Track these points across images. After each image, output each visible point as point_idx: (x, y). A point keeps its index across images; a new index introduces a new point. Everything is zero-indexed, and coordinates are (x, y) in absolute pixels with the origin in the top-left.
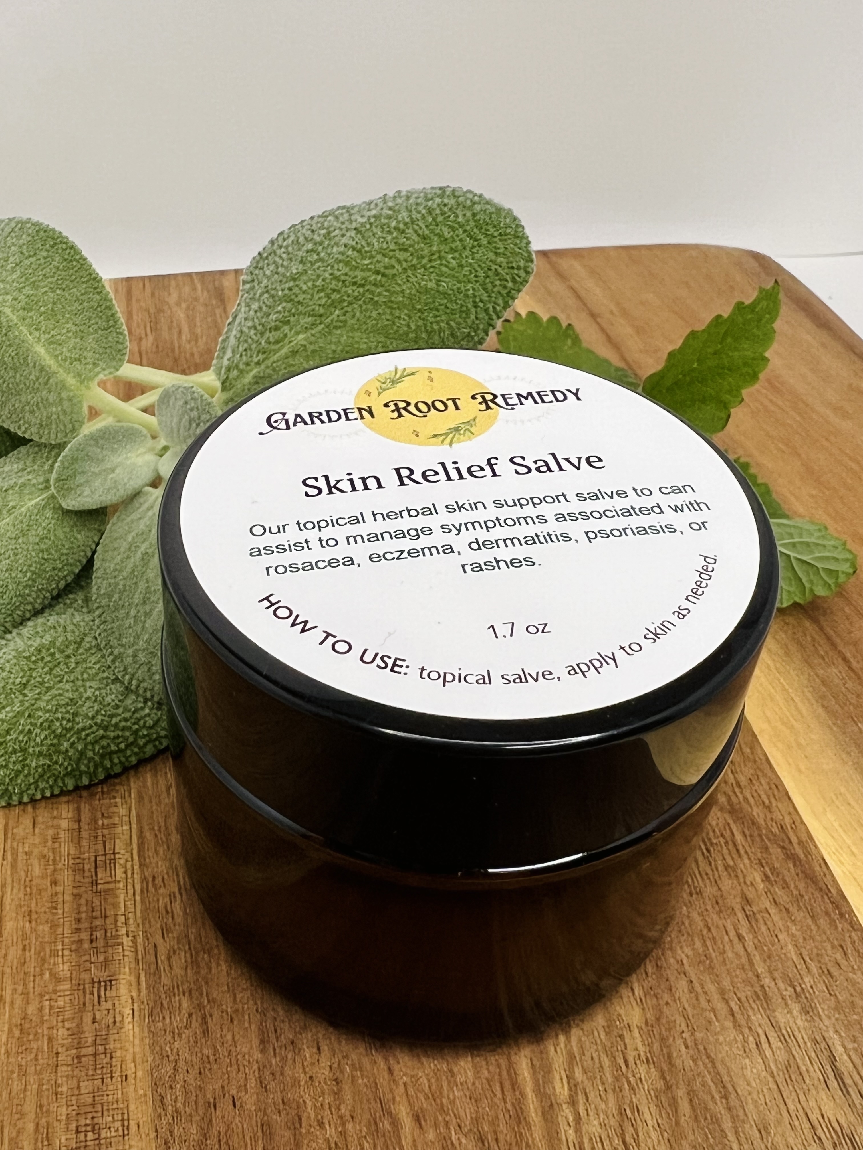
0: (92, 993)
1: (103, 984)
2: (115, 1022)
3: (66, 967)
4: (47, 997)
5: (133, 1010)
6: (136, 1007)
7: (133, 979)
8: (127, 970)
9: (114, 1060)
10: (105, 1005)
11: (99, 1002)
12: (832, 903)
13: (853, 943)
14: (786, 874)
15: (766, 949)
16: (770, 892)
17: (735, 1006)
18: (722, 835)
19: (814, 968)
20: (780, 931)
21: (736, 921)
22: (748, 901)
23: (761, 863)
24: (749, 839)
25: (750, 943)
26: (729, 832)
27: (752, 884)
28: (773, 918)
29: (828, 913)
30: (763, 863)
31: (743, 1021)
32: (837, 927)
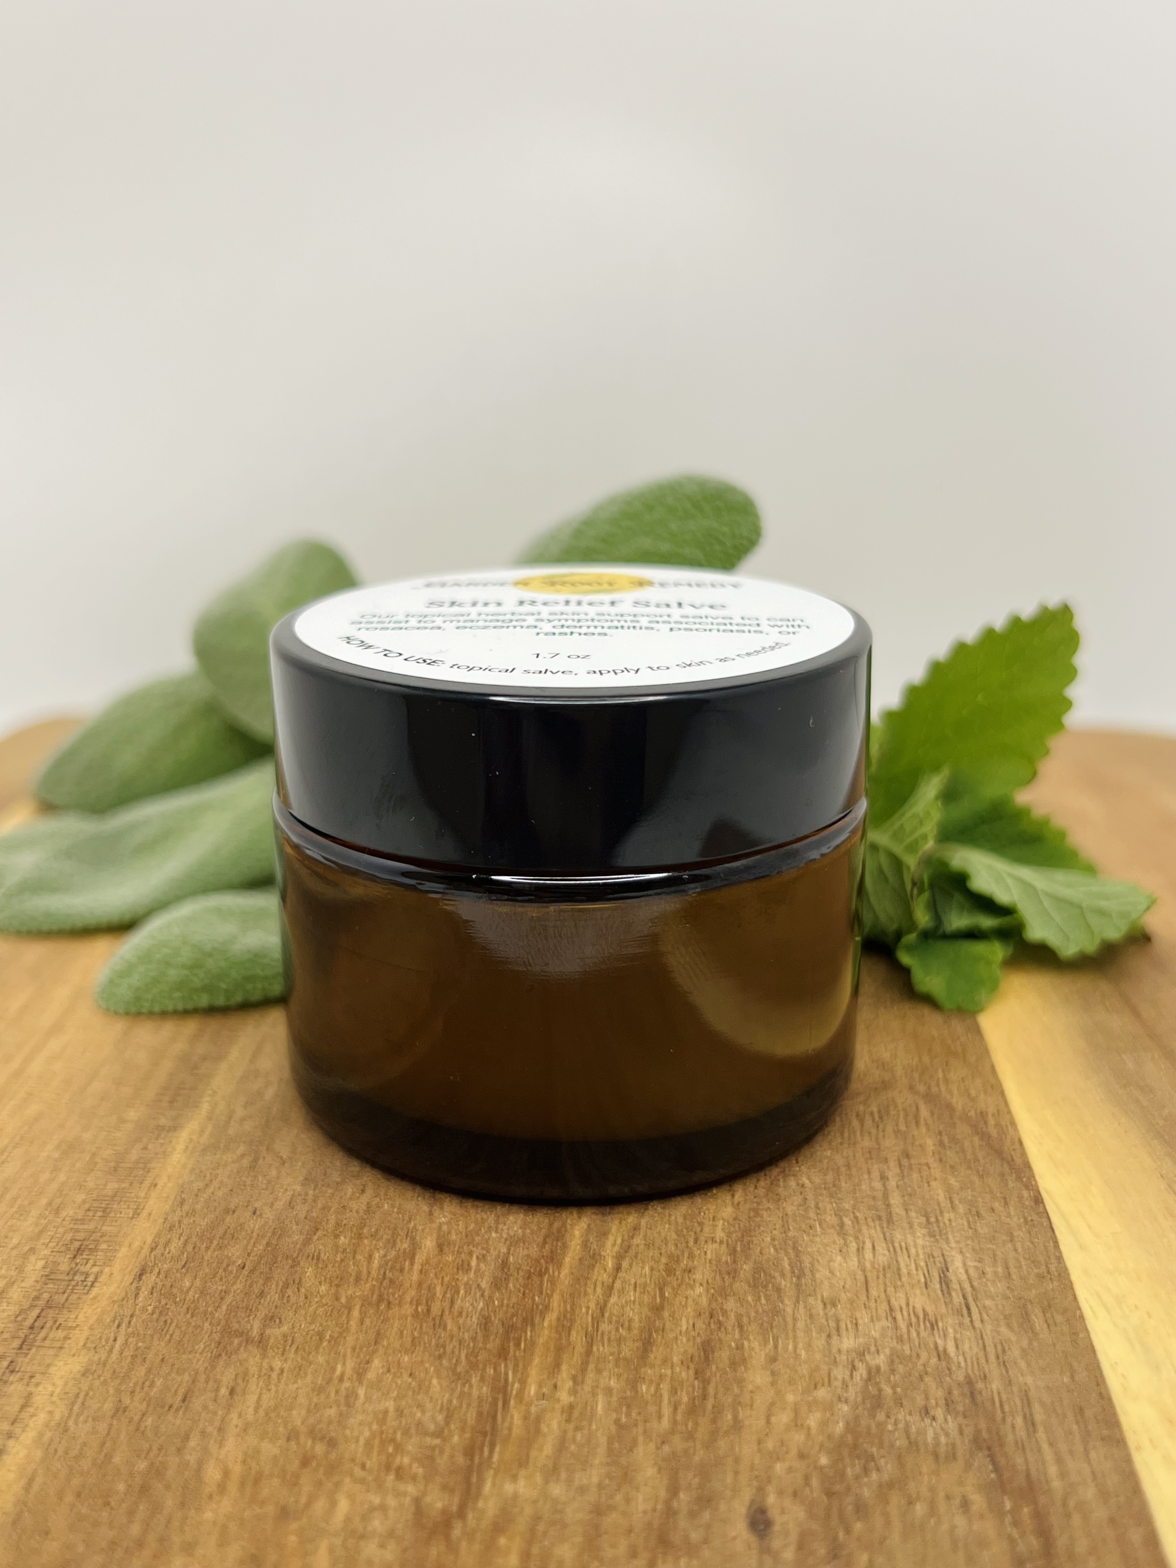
12: (1011, 1169)
13: (1020, 1198)
14: (967, 1144)
15: (909, 1189)
16: (939, 1153)
17: (847, 1221)
18: (905, 1110)
19: (961, 1209)
20: (935, 1180)
21: (885, 1167)
22: (908, 1156)
23: (940, 1133)
24: (935, 1116)
25: (892, 1183)
26: (914, 1109)
27: (921, 1146)
28: (932, 1170)
29: (1002, 1175)
30: (944, 1133)
31: (851, 1232)
32: (1007, 1185)
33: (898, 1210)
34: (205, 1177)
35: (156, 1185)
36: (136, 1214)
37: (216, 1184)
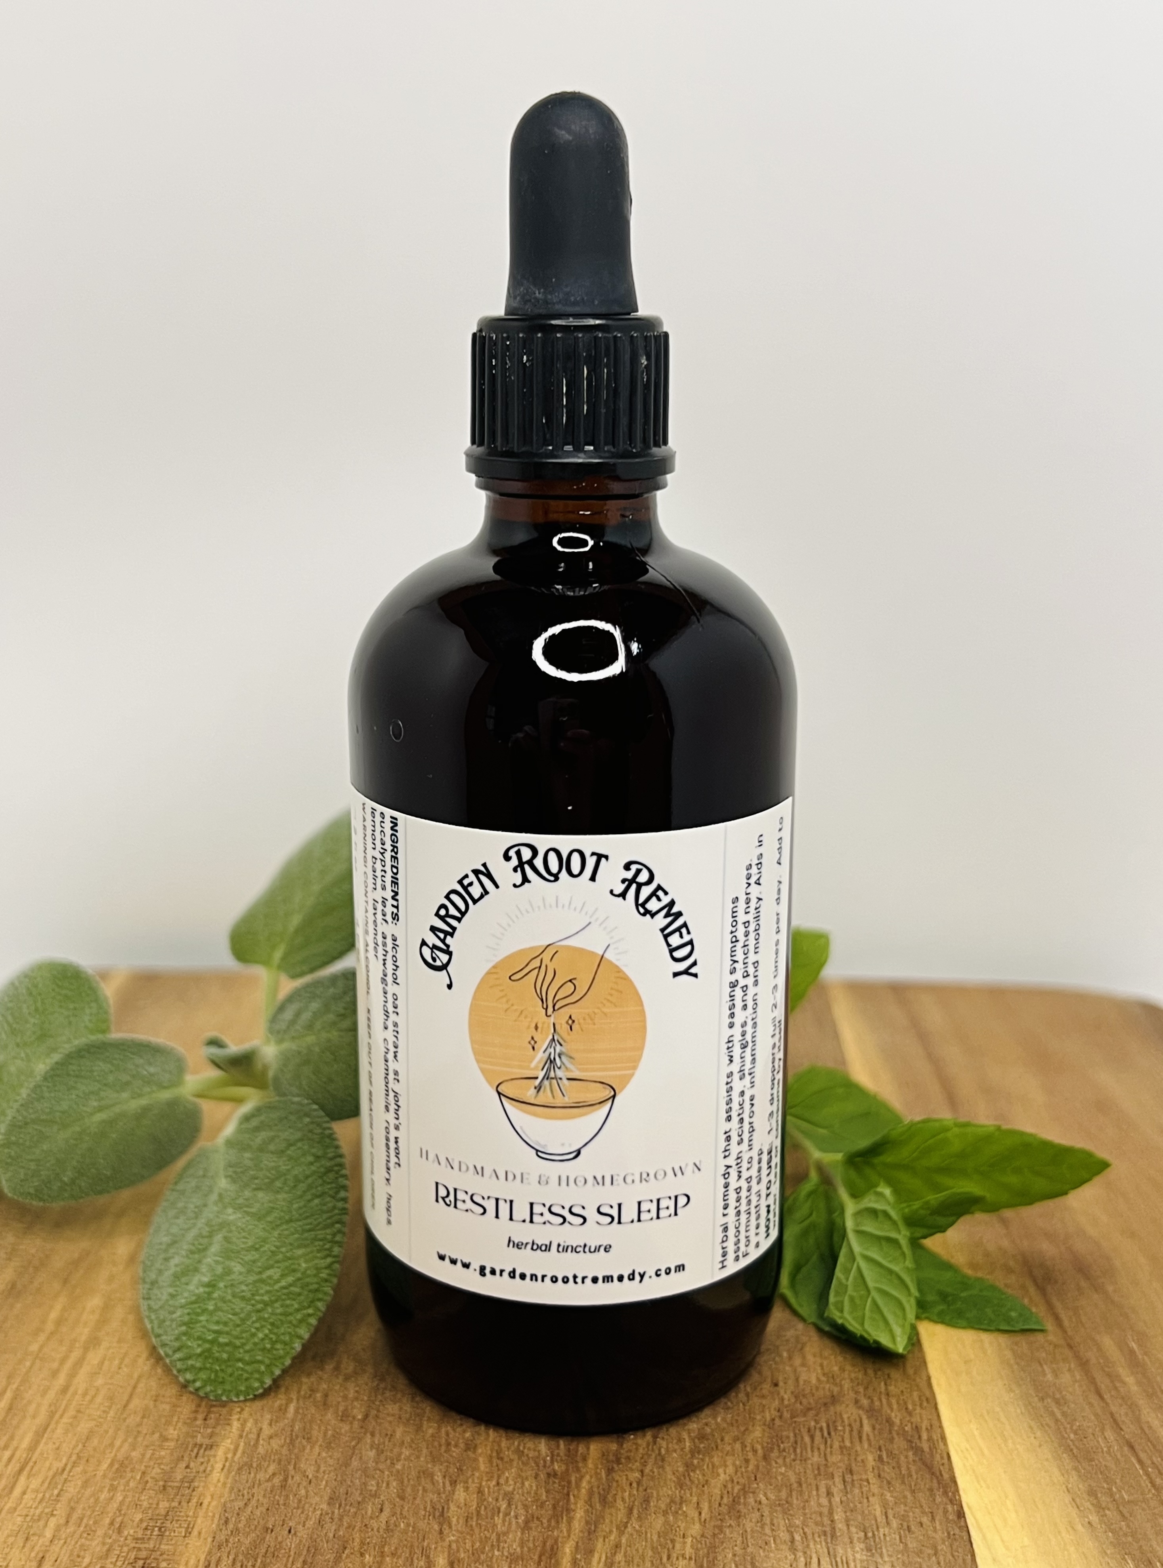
0: (192, 1451)
1: (204, 1446)
2: (204, 1471)
3: (176, 1432)
4: (152, 1448)
5: (224, 1466)
6: (227, 1464)
7: (232, 1447)
8: (229, 1441)
9: (194, 1493)
10: (200, 1460)
11: (196, 1457)
12: (939, 1483)
13: (945, 1512)
14: (902, 1458)
15: (851, 1505)
16: (878, 1468)
17: (797, 1537)
18: (850, 1425)
19: (895, 1523)
20: (873, 1495)
21: (830, 1483)
22: (851, 1472)
23: (880, 1449)
24: (876, 1432)
25: (837, 1499)
26: (858, 1423)
27: (863, 1461)
28: (871, 1486)
29: (931, 1490)
30: (883, 1449)
31: (800, 1547)
32: (934, 1500)
33: (840, 1526)
34: (243, 1495)
35: (201, 1504)
36: (188, 1533)
37: (254, 1502)
